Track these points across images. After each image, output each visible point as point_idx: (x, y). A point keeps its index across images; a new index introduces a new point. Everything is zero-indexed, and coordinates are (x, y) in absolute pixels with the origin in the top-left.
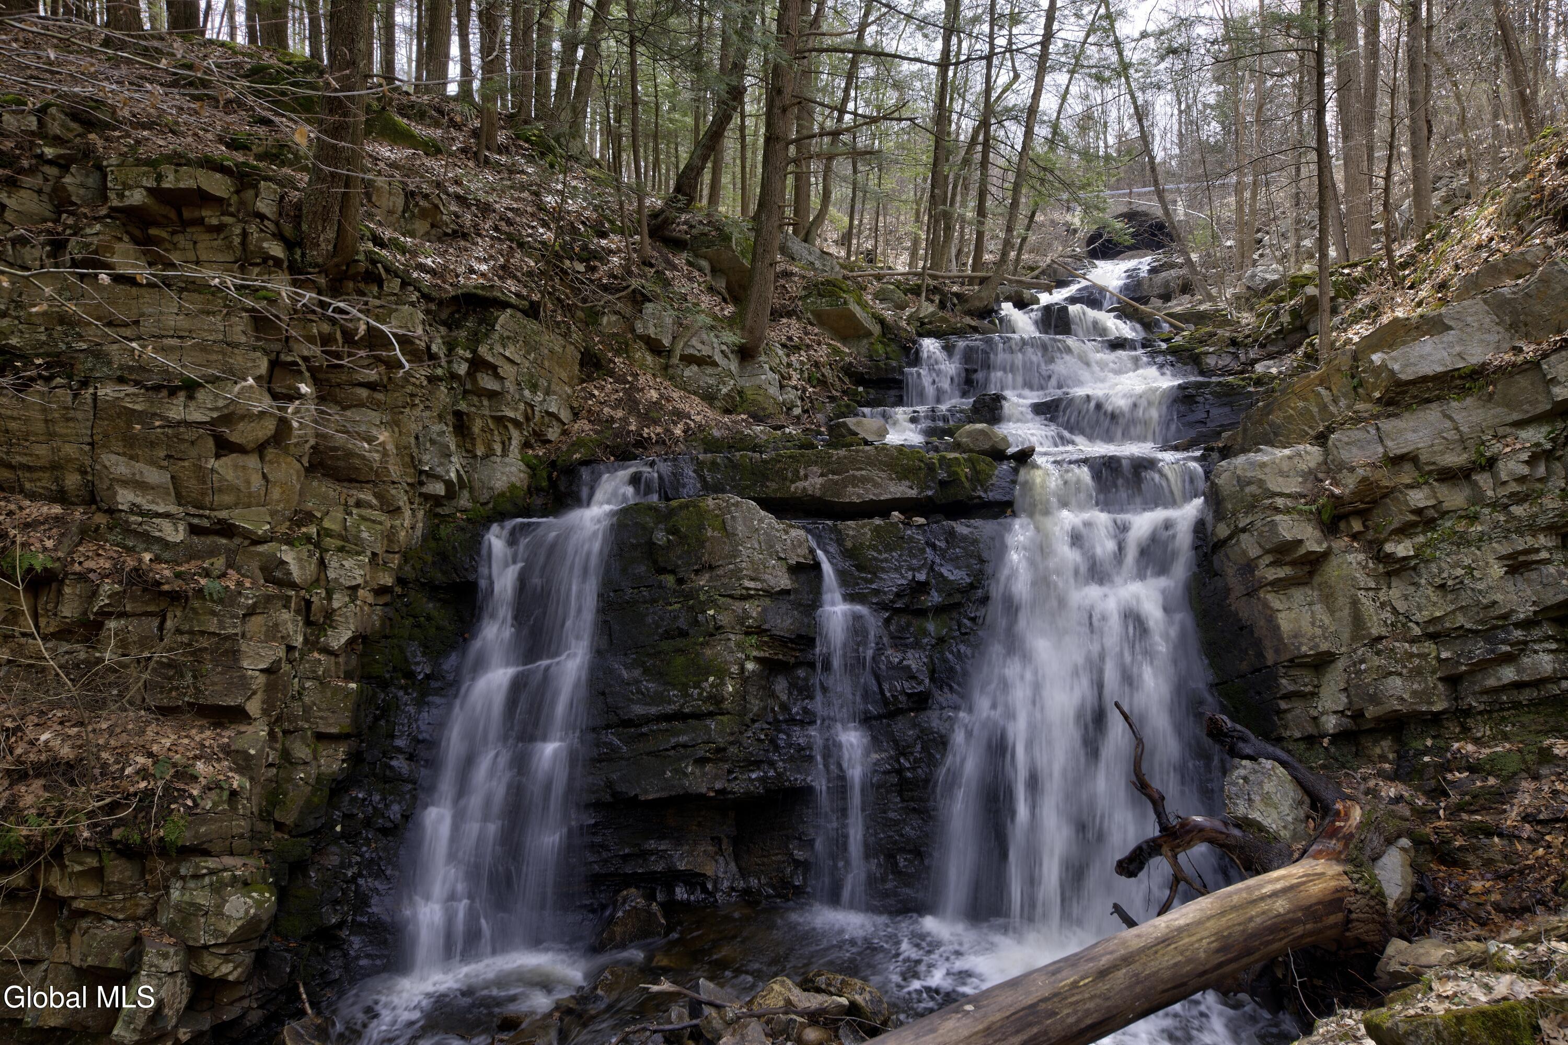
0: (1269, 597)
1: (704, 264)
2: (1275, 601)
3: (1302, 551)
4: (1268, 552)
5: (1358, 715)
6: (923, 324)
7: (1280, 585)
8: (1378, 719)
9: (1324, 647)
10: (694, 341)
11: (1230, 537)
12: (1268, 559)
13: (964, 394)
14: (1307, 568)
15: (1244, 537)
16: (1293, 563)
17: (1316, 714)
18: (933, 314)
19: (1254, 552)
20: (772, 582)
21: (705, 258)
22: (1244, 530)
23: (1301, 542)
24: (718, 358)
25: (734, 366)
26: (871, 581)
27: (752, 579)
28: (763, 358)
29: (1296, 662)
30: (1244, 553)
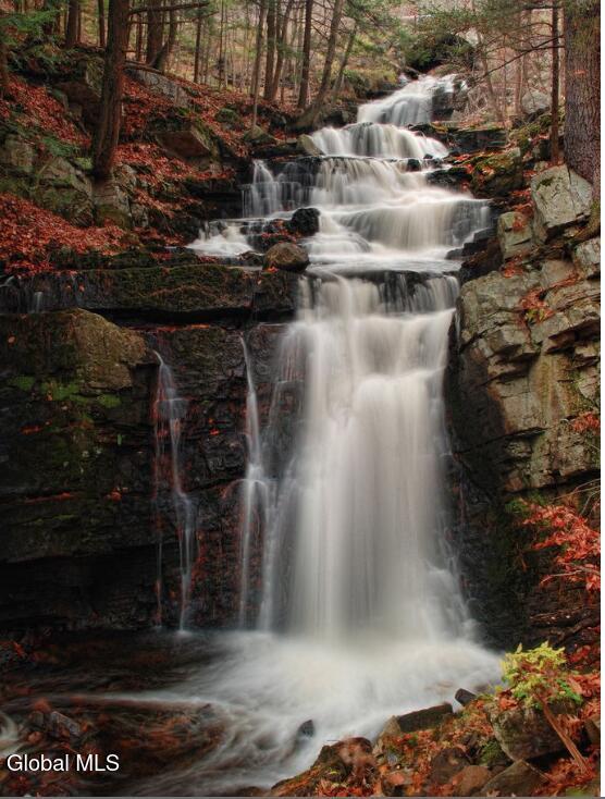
0: (499, 387)
1: (61, 95)
2: (501, 390)
3: (520, 352)
4: (496, 353)
5: (555, 474)
6: (254, 145)
7: (505, 379)
8: (569, 476)
9: (534, 424)
10: (53, 168)
11: (472, 341)
12: (497, 358)
13: (286, 208)
14: (524, 366)
15: (481, 341)
16: (514, 362)
17: (528, 473)
18: (263, 136)
19: (488, 353)
20: (116, 381)
21: (62, 90)
22: (480, 336)
23: (519, 346)
24: (74, 182)
25: (87, 188)
26: (197, 378)
27: (99, 380)
28: (114, 180)
29: (517, 436)
30: (482, 352)
